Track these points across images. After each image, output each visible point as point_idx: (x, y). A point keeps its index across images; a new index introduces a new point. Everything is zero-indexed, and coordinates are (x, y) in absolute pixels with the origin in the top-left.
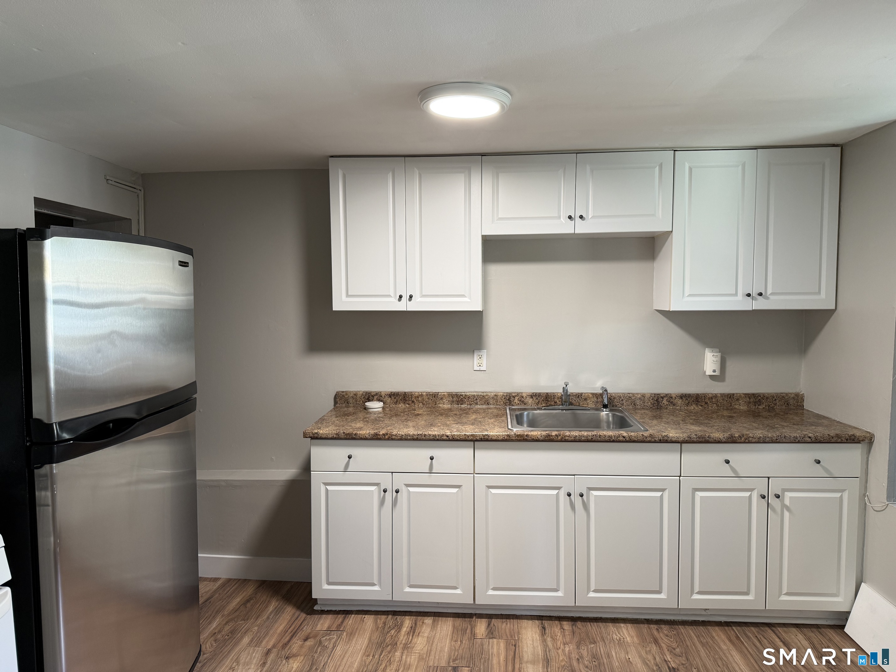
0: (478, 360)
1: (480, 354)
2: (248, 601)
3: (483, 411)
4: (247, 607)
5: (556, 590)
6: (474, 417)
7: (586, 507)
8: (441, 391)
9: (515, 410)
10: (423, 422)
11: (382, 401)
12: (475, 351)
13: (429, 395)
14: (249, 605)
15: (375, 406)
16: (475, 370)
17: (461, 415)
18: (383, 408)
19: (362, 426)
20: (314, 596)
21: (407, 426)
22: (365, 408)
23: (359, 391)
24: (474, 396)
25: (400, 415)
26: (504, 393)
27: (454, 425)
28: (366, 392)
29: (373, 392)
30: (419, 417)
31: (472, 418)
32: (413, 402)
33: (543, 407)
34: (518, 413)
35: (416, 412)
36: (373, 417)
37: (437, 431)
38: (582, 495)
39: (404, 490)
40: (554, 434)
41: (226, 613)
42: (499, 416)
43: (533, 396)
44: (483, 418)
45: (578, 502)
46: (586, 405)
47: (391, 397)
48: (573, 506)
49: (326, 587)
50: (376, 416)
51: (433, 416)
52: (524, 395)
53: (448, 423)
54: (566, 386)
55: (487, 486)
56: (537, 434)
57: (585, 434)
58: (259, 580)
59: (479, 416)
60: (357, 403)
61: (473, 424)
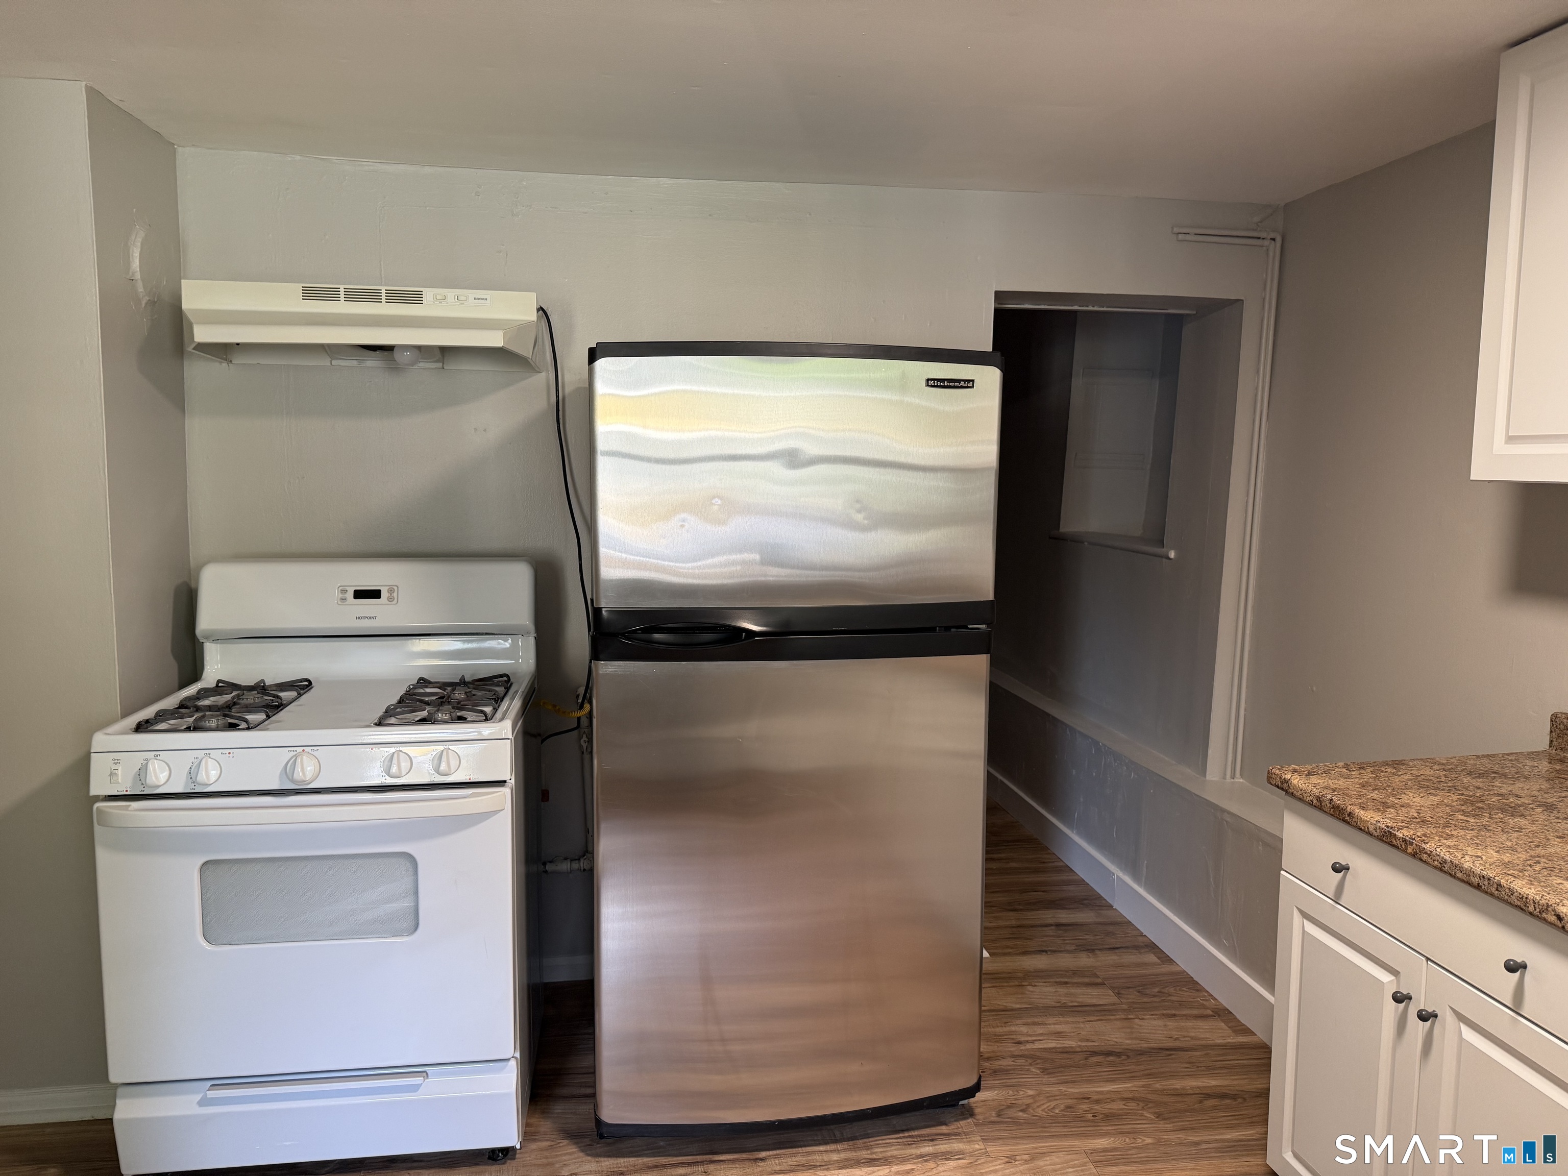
20: (1269, 1162)
39: (1448, 1023)
41: (1157, 1085)
49: (1289, 1157)
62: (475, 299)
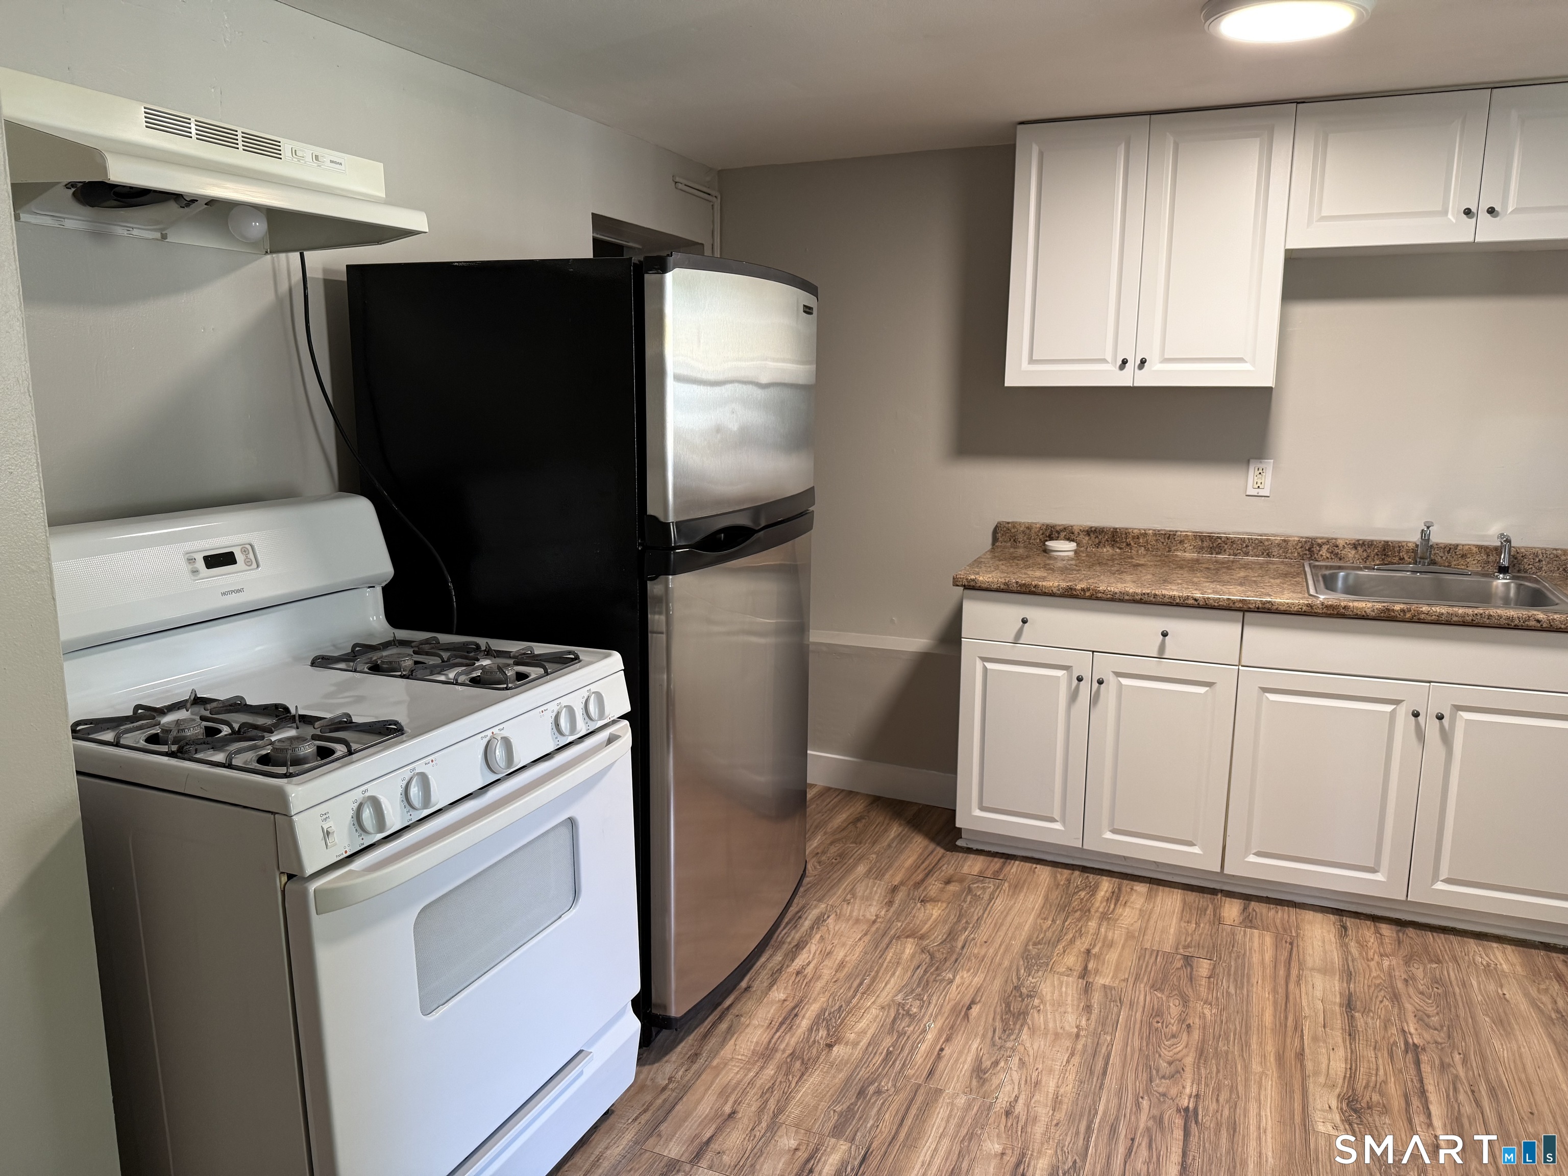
0: (1256, 478)
1: (1261, 466)
2: (858, 819)
3: (1259, 566)
4: (857, 828)
5: (1373, 870)
6: (1242, 574)
7: (1446, 738)
8: (1181, 530)
9: (1320, 567)
10: (1149, 576)
11: (1073, 541)
12: (1251, 461)
13: (1158, 534)
14: (860, 825)
15: (1063, 548)
16: (1248, 494)
17: (1218, 569)
18: (1076, 552)
19: (1045, 574)
20: (958, 825)
21: (1123, 581)
22: (1046, 551)
23: (1036, 524)
24: (1243, 540)
25: (1106, 564)
26: (1302, 538)
27: (1207, 584)
28: (1047, 526)
29: (1059, 526)
30: (1140, 568)
31: (1238, 575)
32: (1128, 545)
33: (1375, 565)
34: (1327, 572)
35: (1135, 561)
36: (1060, 564)
37: (1177, 590)
38: (1440, 717)
39: (1111, 680)
40: (1398, 608)
41: (829, 830)
42: (1292, 575)
43: (1356, 545)
44: (1259, 576)
45: (1432, 728)
46: (1463, 567)
47: (1089, 535)
48: (1420, 735)
49: (977, 813)
50: (1065, 562)
51: (1166, 569)
52: (1341, 543)
53: (1195, 580)
54: (1428, 528)
55: (1261, 688)
56: (1364, 605)
57: (1461, 611)
58: (870, 795)
59: (1250, 573)
60: (1031, 541)
61: (1241, 584)
62: (332, 162)
